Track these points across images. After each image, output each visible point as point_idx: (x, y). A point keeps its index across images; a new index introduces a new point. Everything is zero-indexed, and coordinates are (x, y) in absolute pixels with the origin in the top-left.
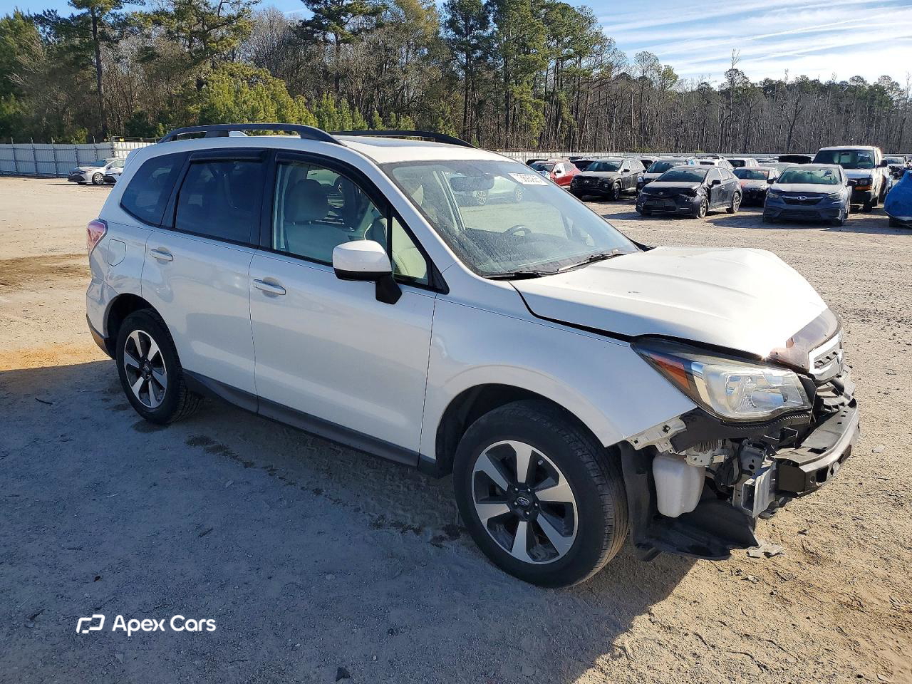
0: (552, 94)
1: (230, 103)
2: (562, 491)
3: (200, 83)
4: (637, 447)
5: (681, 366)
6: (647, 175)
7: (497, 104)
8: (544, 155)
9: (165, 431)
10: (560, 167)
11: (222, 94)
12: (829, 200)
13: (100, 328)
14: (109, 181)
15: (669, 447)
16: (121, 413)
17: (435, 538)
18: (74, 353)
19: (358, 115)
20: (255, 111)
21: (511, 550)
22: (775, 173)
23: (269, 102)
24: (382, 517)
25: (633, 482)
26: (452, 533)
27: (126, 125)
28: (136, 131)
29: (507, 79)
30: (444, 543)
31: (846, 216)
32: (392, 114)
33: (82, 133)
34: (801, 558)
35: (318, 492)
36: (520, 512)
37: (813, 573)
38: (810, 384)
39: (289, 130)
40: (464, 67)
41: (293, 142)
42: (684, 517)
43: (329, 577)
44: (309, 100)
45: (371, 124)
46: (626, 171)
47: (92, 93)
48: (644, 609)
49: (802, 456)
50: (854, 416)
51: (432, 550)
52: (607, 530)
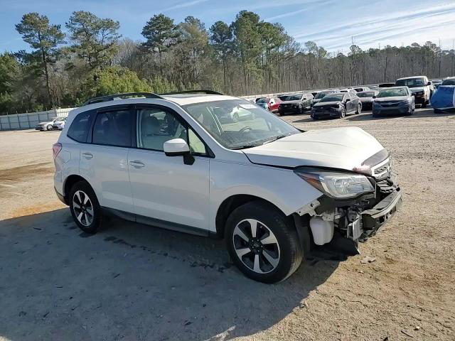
0: (266, 66)
1: (111, 86)
2: (271, 239)
3: (95, 77)
4: (301, 215)
5: (314, 178)
6: (315, 100)
7: (240, 73)
8: (264, 96)
9: (94, 236)
10: (272, 100)
11: (106, 81)
12: (404, 103)
13: (61, 192)
14: (55, 128)
15: (315, 213)
16: (73, 230)
17: (220, 268)
18: (49, 207)
19: (173, 85)
20: (123, 88)
21: (253, 268)
22: (376, 93)
23: (129, 83)
24: (196, 262)
25: (301, 231)
26: (227, 266)
27: (61, 100)
28: (66, 103)
29: (243, 61)
30: (224, 270)
31: (413, 110)
32: (190, 83)
33: (41, 107)
34: (385, 261)
35: (166, 255)
36: (255, 251)
37: (390, 268)
38: (374, 181)
39: (140, 95)
40: (222, 57)
41: (143, 100)
42: (326, 245)
43: (173, 288)
44: (149, 80)
45: (179, 89)
46: (305, 99)
47: (45, 87)
48: (314, 288)
49: (372, 212)
50: (399, 195)
51: (219, 273)
52: (292, 253)
